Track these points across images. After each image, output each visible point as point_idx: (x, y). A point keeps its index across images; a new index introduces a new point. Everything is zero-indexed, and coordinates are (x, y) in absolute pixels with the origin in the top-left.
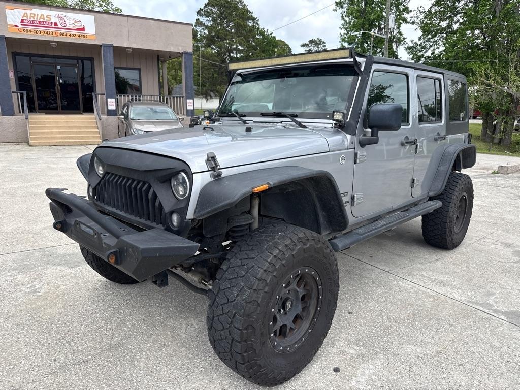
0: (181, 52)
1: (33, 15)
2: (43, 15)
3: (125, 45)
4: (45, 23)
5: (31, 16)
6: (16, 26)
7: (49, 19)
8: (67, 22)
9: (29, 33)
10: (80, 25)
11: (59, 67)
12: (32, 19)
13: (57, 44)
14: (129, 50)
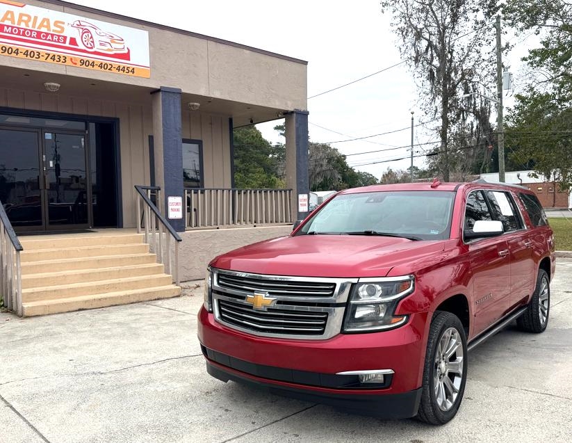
0: (291, 109)
1: (25, 18)
2: (48, 20)
3: (202, 92)
4: (50, 37)
5: (20, 21)
7: (59, 29)
8: (96, 38)
9: (14, 55)
10: (121, 46)
11: (48, 136)
13: (59, 85)
14: (196, 104)
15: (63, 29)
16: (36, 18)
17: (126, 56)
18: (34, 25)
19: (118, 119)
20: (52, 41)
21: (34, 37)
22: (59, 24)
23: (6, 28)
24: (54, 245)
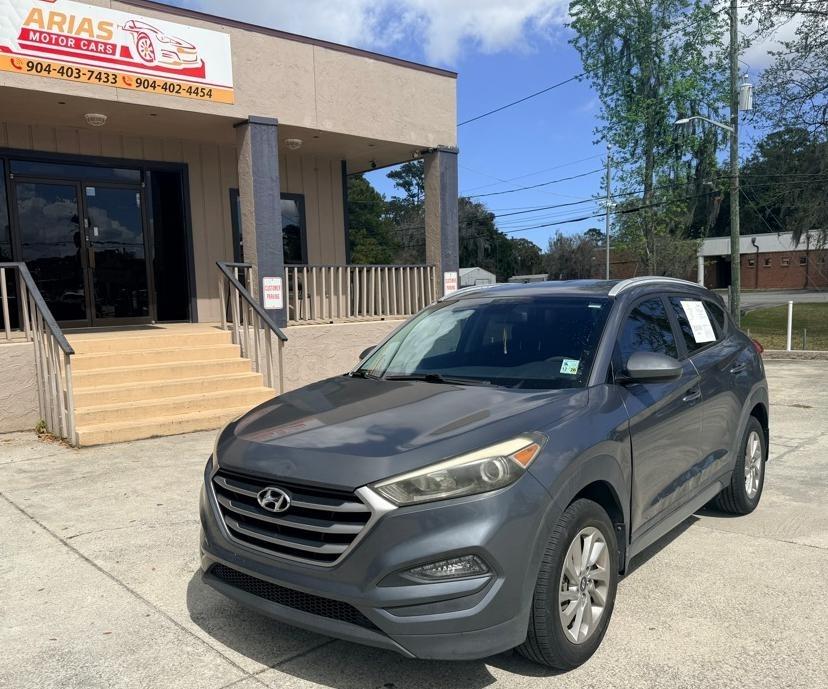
0: (433, 145)
1: (57, 19)
2: (89, 21)
3: (308, 123)
4: (93, 46)
5: (51, 22)
6: (6, 50)
7: (105, 34)
8: (158, 47)
9: (44, 73)
11: (91, 191)
12: (55, 30)
13: (106, 117)
14: (296, 140)
15: (110, 34)
16: (73, 18)
17: (200, 72)
18: (70, 30)
19: (186, 165)
20: (97, 52)
21: (71, 47)
22: (104, 26)
23: (31, 34)
24: (109, 348)
